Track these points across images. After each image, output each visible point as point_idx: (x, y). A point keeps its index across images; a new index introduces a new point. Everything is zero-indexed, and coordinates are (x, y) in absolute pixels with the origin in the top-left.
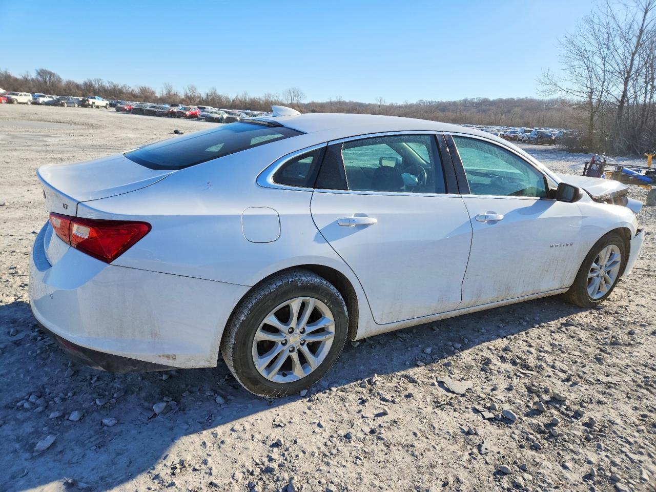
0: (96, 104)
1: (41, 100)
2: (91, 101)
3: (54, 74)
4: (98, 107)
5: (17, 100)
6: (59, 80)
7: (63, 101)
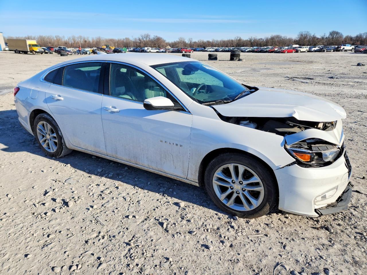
0: (345, 49)
1: (313, 49)
2: (342, 47)
3: (339, 33)
4: (346, 51)
5: (300, 50)
6: (341, 36)
7: (325, 49)
